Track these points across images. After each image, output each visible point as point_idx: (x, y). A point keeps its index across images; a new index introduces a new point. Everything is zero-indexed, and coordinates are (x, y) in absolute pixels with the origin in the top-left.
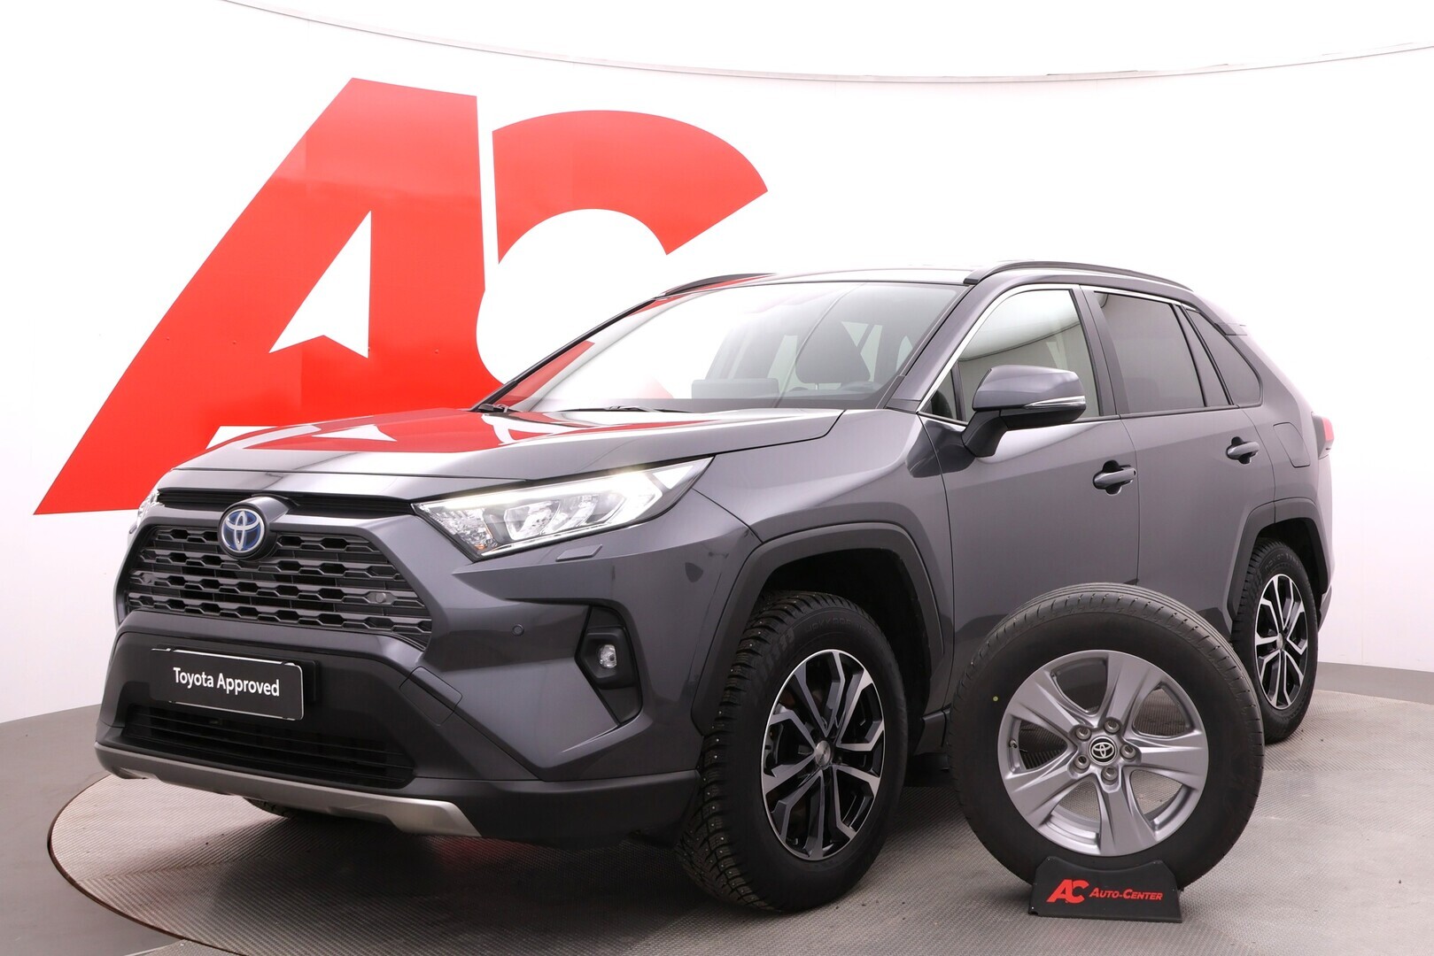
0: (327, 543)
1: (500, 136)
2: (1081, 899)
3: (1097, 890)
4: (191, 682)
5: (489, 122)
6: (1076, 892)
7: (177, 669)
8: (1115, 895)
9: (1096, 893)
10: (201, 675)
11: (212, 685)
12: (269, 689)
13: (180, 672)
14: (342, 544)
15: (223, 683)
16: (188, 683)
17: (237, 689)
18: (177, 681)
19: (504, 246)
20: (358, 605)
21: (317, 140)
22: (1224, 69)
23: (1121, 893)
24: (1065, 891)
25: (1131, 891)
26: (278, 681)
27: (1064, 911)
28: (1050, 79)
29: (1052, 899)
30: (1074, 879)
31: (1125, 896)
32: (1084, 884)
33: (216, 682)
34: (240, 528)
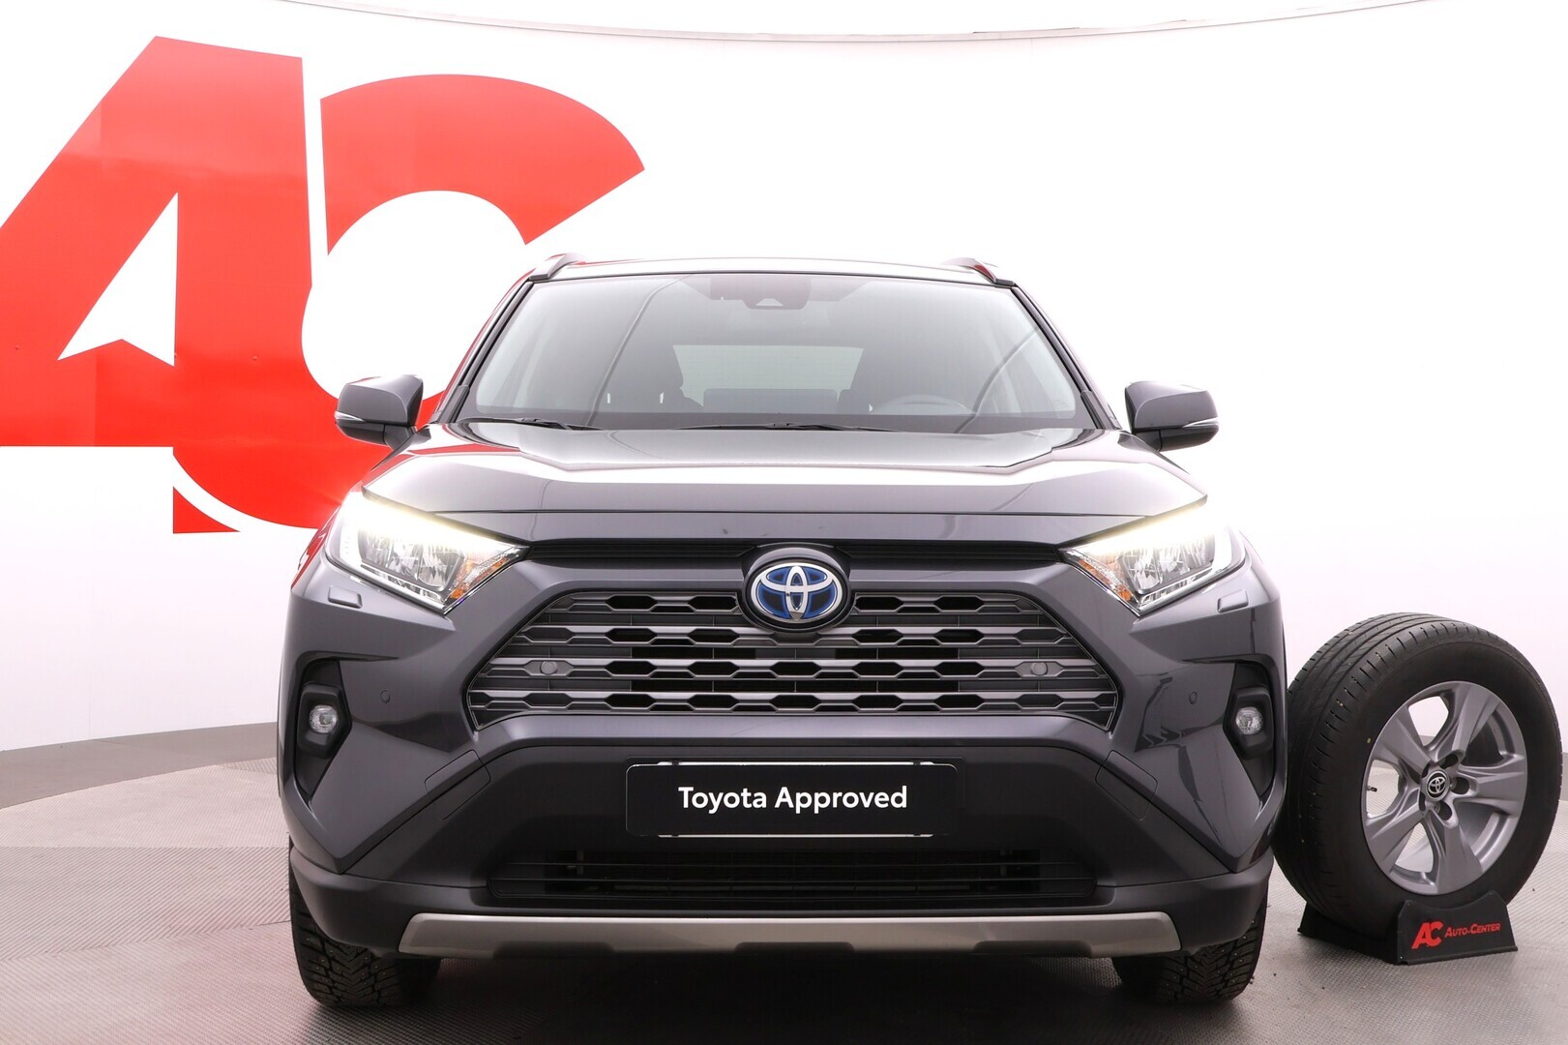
0: (945, 603)
1: (330, 105)
2: (1438, 941)
3: (1449, 929)
4: (716, 804)
5: (317, 88)
6: (1434, 936)
7: (686, 790)
8: (1463, 931)
9: (1450, 933)
10: (739, 792)
11: (764, 805)
12: (887, 798)
13: (691, 794)
14: (974, 603)
15: (788, 800)
16: (710, 805)
17: (817, 805)
18: (686, 805)
19: (334, 236)
20: (1008, 680)
21: (115, 108)
22: (1181, 26)
23: (1469, 929)
24: (1425, 936)
25: (1475, 925)
26: (904, 788)
27: (1429, 955)
28: (977, 38)
29: (1415, 946)
30: (1430, 921)
31: (1473, 932)
32: (1438, 925)
33: (772, 800)
34: (796, 589)
